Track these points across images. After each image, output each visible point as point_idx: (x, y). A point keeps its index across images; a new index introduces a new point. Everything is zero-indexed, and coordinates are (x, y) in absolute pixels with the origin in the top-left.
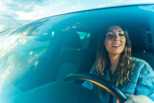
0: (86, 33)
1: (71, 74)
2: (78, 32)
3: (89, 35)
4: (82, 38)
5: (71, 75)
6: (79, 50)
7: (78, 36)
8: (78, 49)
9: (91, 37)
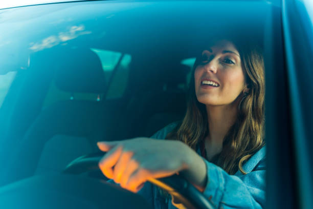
0: (118, 55)
1: (81, 157)
2: (96, 51)
3: (127, 60)
4: (108, 66)
5: (80, 160)
6: (98, 99)
7: (97, 61)
8: (97, 97)
9: (132, 65)
